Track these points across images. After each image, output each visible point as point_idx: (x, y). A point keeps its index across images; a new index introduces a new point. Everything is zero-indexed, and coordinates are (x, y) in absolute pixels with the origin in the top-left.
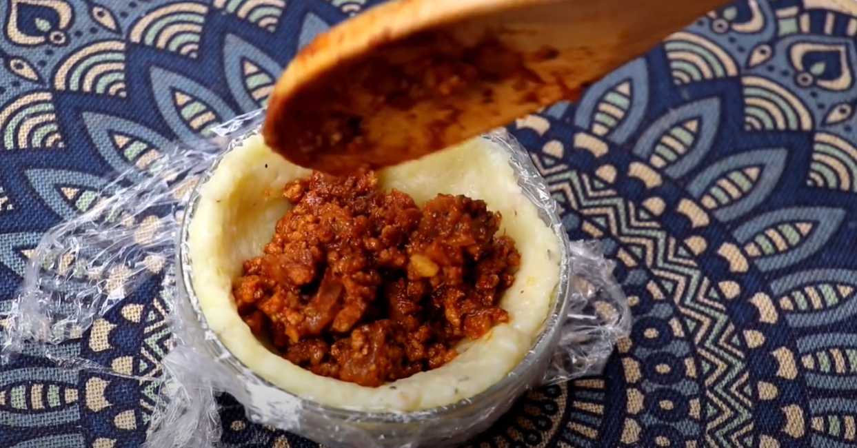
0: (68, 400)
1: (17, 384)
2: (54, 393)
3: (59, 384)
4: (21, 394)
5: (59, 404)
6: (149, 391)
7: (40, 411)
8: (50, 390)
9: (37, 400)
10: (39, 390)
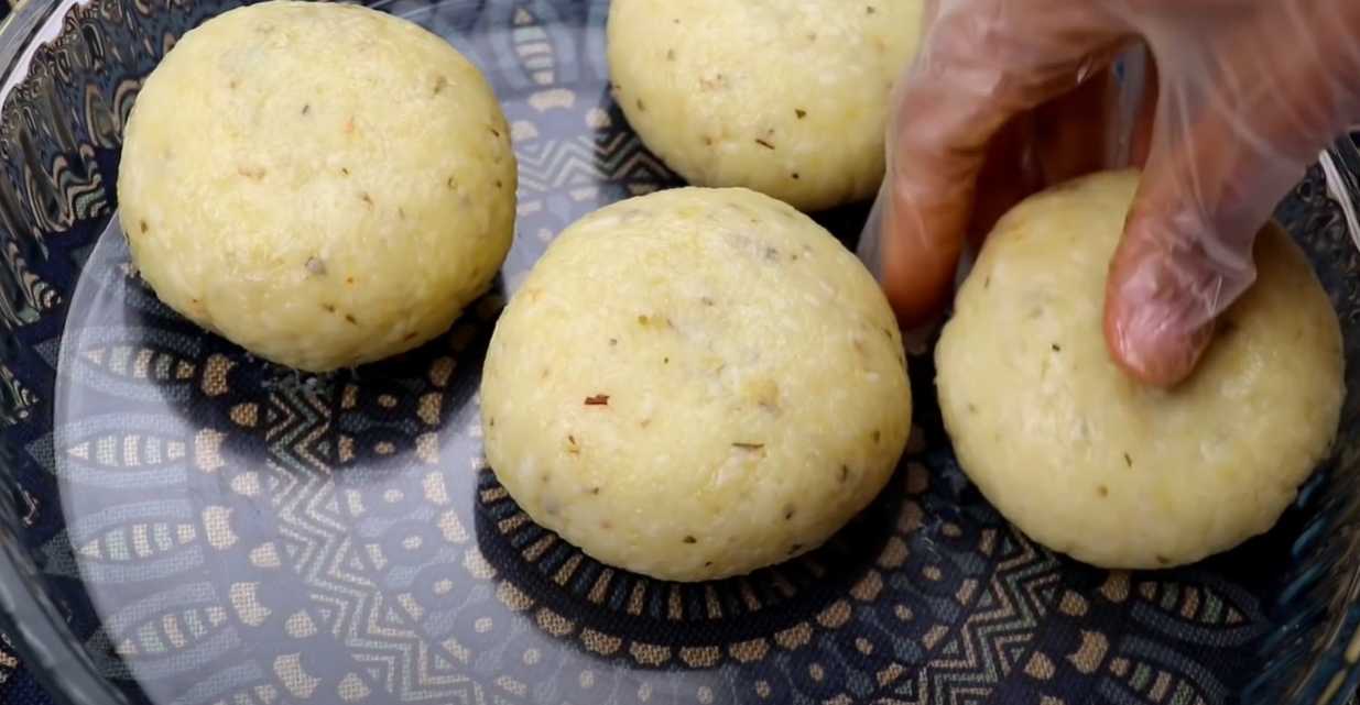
0: (171, 456)
1: (105, 433)
2: (154, 447)
3: (160, 436)
4: (110, 446)
5: (159, 461)
6: (278, 448)
7: (134, 469)
8: (149, 442)
9: (131, 454)
10: (134, 443)
